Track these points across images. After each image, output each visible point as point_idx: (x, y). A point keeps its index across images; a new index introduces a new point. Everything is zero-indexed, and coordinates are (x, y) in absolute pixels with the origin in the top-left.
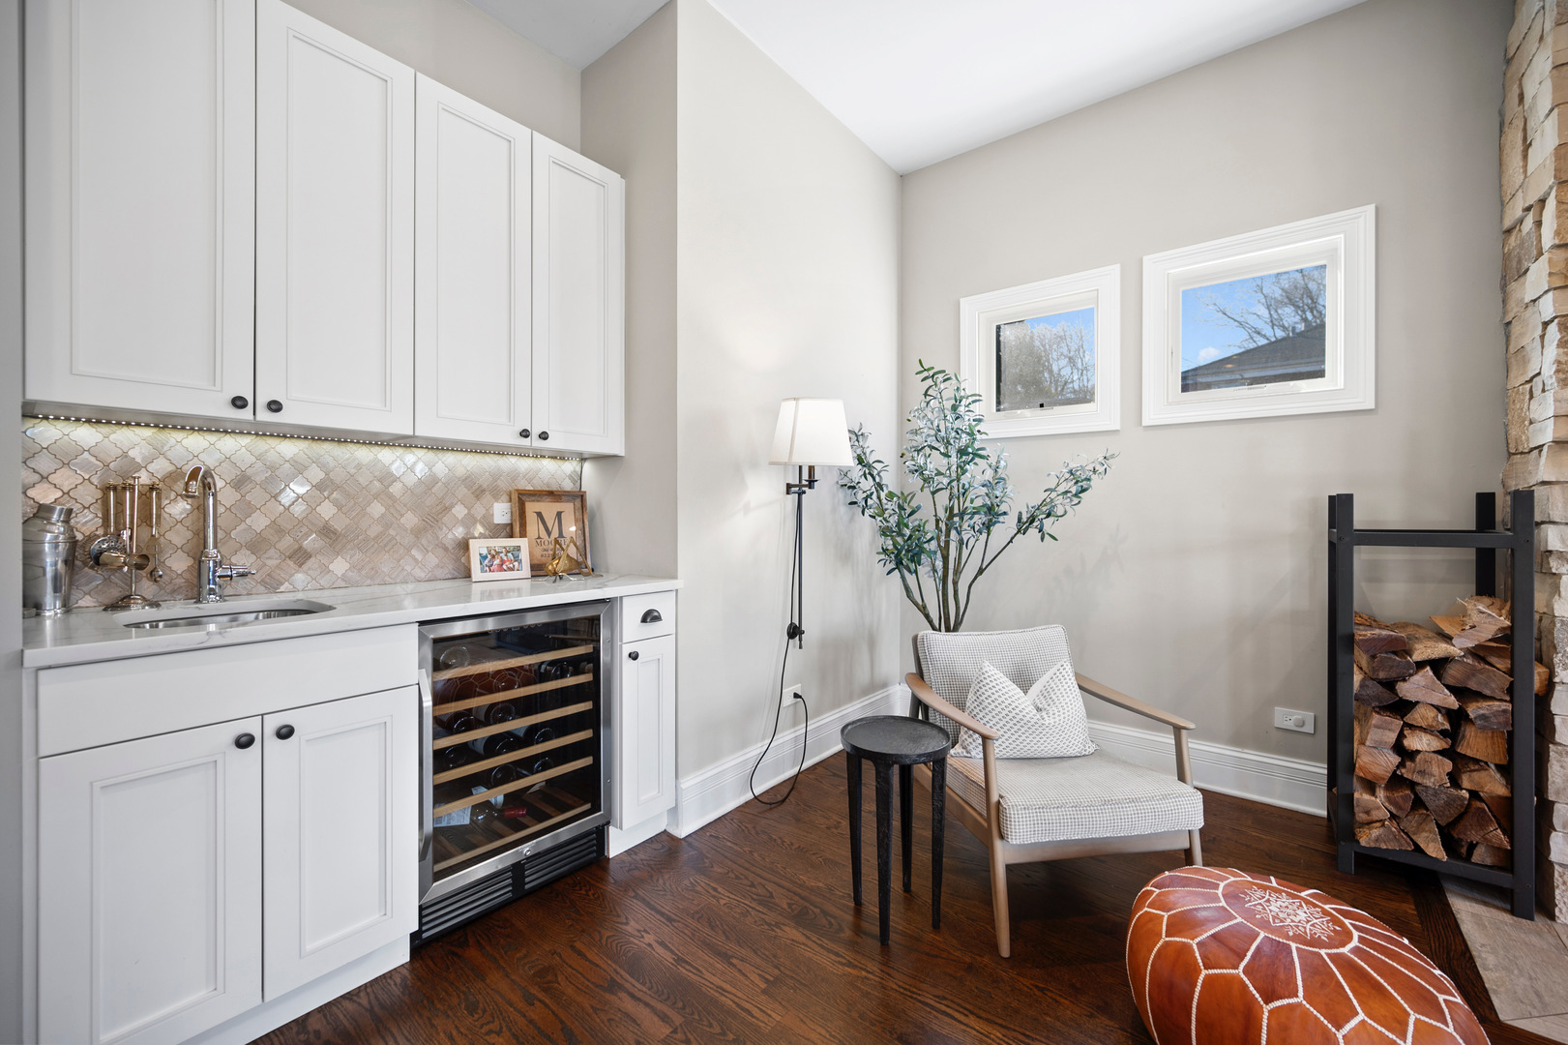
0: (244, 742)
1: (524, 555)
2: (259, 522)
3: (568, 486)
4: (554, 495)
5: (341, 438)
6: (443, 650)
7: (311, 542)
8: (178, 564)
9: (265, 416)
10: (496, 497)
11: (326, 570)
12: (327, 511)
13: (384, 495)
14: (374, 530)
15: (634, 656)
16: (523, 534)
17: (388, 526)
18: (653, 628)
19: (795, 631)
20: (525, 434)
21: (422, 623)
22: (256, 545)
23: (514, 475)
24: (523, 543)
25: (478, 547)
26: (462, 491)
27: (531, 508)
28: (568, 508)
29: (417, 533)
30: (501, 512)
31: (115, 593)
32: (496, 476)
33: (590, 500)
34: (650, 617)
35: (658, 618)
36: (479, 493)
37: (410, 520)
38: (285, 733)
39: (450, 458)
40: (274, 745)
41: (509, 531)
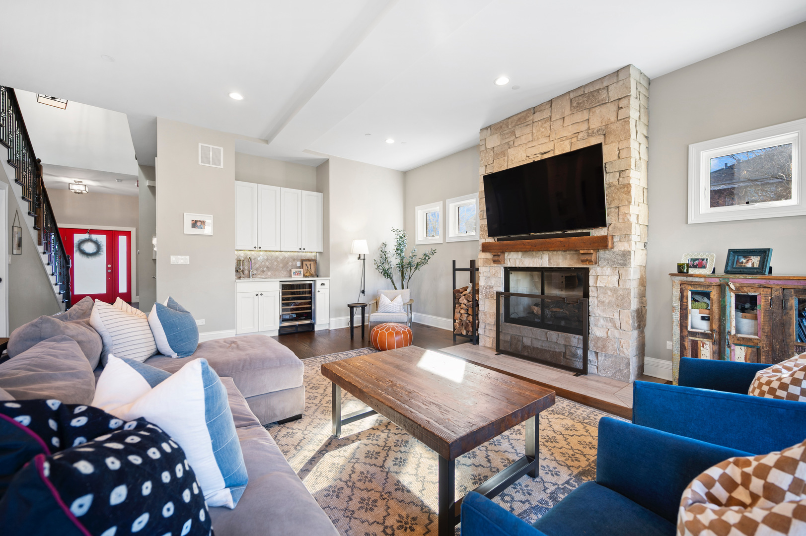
0: (257, 295)
1: (302, 273)
2: (257, 266)
3: (313, 258)
4: (309, 260)
5: (269, 251)
6: (284, 287)
7: (265, 269)
8: (246, 272)
9: (259, 249)
10: (298, 261)
11: (267, 274)
12: (267, 264)
13: (276, 261)
14: (275, 267)
15: (319, 292)
16: (302, 268)
17: (277, 266)
18: (323, 286)
19: (363, 292)
20: (300, 249)
21: (280, 281)
22: (257, 270)
23: (301, 256)
24: (302, 270)
25: (293, 271)
26: (291, 260)
27: (304, 263)
28: (312, 263)
29: (283, 268)
30: (299, 264)
31: (239, 276)
32: (298, 256)
33: (317, 261)
34: (323, 284)
35: (324, 285)
36: (294, 260)
37: (281, 265)
38: (262, 295)
39: (288, 253)
40: (260, 296)
41: (299, 268)
